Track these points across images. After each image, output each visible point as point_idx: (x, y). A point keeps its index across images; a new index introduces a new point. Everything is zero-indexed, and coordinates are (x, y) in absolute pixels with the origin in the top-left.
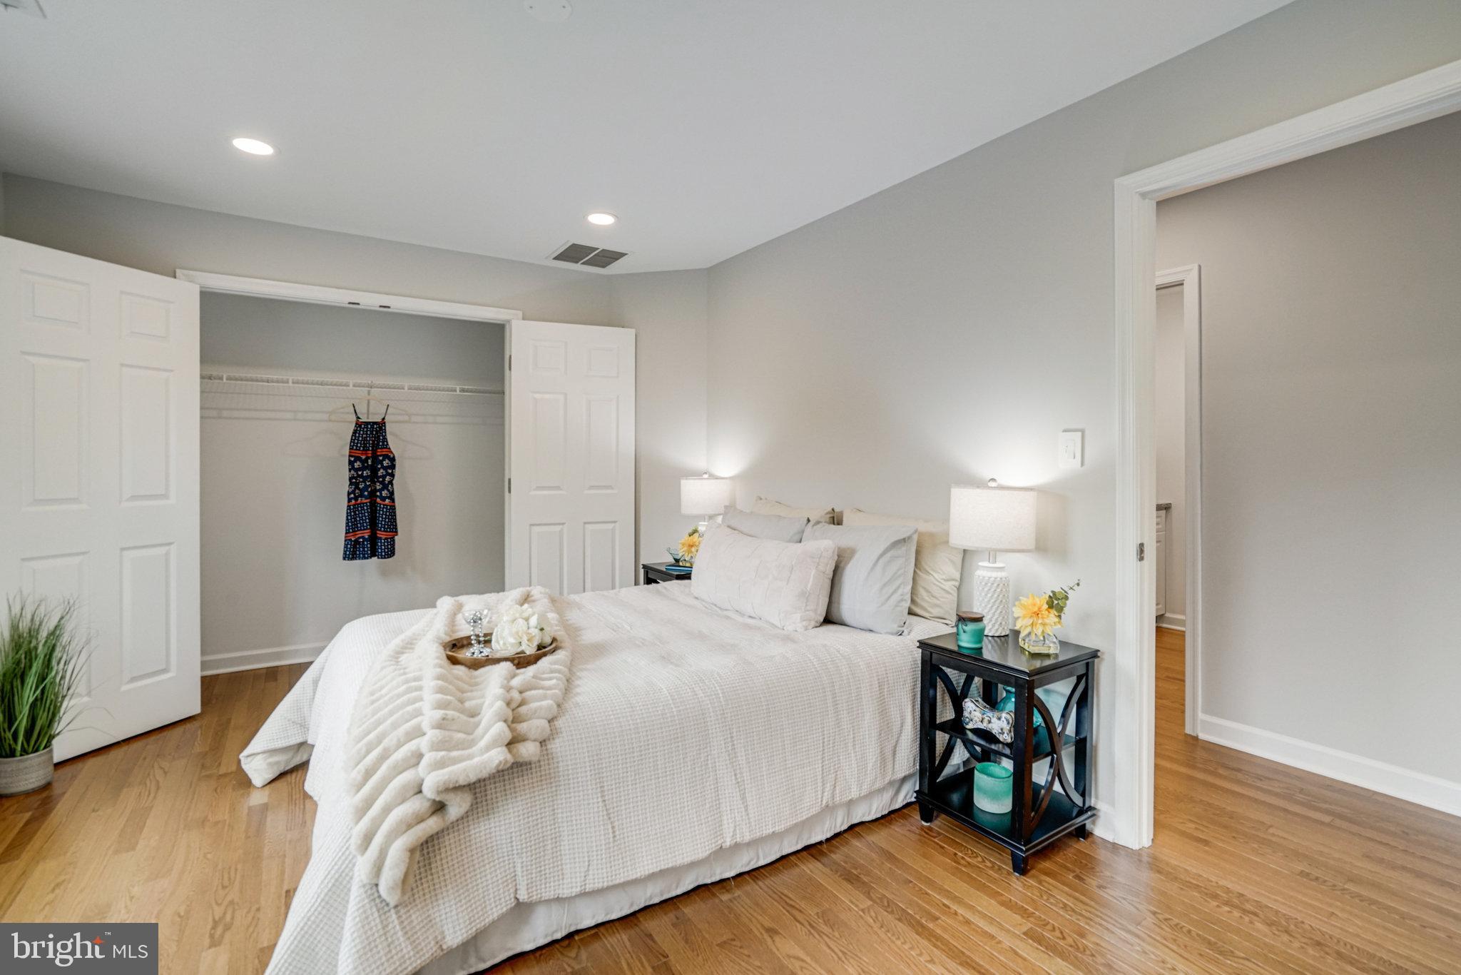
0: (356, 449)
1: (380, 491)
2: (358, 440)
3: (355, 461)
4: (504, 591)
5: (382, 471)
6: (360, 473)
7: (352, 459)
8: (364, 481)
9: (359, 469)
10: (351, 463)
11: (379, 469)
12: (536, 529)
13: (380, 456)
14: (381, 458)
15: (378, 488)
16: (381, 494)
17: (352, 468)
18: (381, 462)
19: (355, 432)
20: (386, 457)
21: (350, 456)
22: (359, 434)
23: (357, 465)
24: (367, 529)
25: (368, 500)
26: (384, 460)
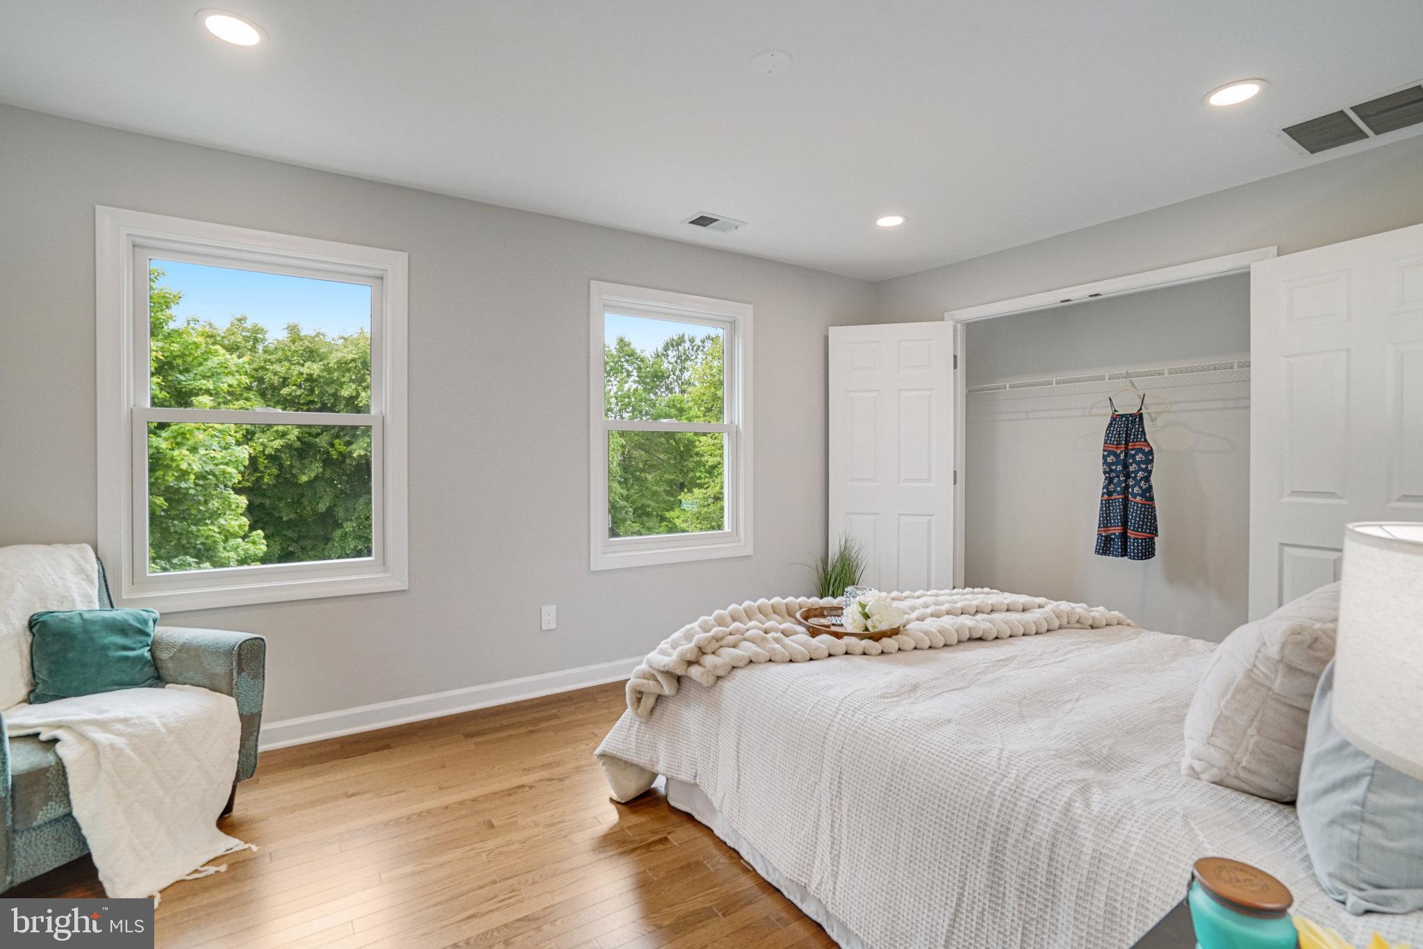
0: (1110, 443)
1: (1133, 486)
2: (1112, 434)
3: (1108, 456)
4: (1246, 621)
5: (1134, 465)
6: (1114, 468)
7: (1106, 453)
8: (1118, 477)
9: (1113, 464)
10: (1105, 457)
11: (1131, 464)
12: (1289, 551)
13: (1133, 450)
14: (1133, 452)
15: (1131, 483)
16: (1133, 490)
17: (1105, 463)
18: (1133, 457)
19: (1109, 427)
20: (1140, 451)
21: (1104, 450)
22: (1114, 427)
23: (1109, 460)
24: (1118, 526)
25: (1120, 497)
26: (1136, 454)
